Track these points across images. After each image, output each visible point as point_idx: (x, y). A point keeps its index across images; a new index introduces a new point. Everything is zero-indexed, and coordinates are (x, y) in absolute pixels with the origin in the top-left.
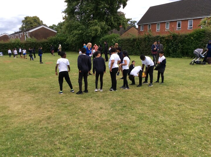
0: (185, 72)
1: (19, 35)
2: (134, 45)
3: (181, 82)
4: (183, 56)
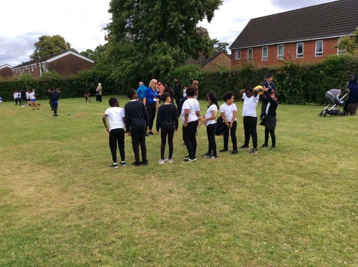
0: (311, 128)
1: (30, 67)
2: (224, 84)
3: (305, 146)
4: (308, 102)
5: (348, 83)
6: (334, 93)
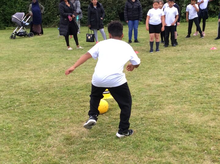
4: (7, 27)
5: (31, 5)
6: (18, 16)
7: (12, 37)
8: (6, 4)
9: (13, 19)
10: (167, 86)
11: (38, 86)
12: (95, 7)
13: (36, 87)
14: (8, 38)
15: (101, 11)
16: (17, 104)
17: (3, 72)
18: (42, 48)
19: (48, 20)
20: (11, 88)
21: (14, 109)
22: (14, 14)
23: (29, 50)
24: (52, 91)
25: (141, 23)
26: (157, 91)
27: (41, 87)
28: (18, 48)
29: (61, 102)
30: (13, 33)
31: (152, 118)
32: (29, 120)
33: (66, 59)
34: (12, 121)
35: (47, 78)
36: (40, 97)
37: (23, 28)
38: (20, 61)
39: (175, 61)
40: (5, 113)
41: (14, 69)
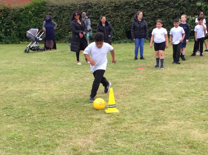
4: (22, 41)
5: (45, 22)
6: (32, 32)
7: (26, 51)
8: (22, 21)
9: (27, 35)
10: (171, 103)
11: (48, 98)
12: (104, 25)
13: (47, 99)
14: (22, 52)
15: (109, 29)
16: (29, 114)
17: (17, 83)
18: (53, 62)
19: (60, 36)
20: (23, 99)
21: (26, 119)
22: (28, 30)
23: (41, 63)
24: (61, 103)
25: (147, 41)
26: (161, 106)
27: (51, 99)
28: (31, 61)
29: (70, 114)
30: (27, 48)
31: (156, 133)
32: (39, 130)
33: (76, 73)
34: (23, 131)
35: (57, 91)
36: (50, 109)
37: (36, 43)
38: (33, 74)
39: (178, 78)
40: (17, 123)
41: (26, 81)
